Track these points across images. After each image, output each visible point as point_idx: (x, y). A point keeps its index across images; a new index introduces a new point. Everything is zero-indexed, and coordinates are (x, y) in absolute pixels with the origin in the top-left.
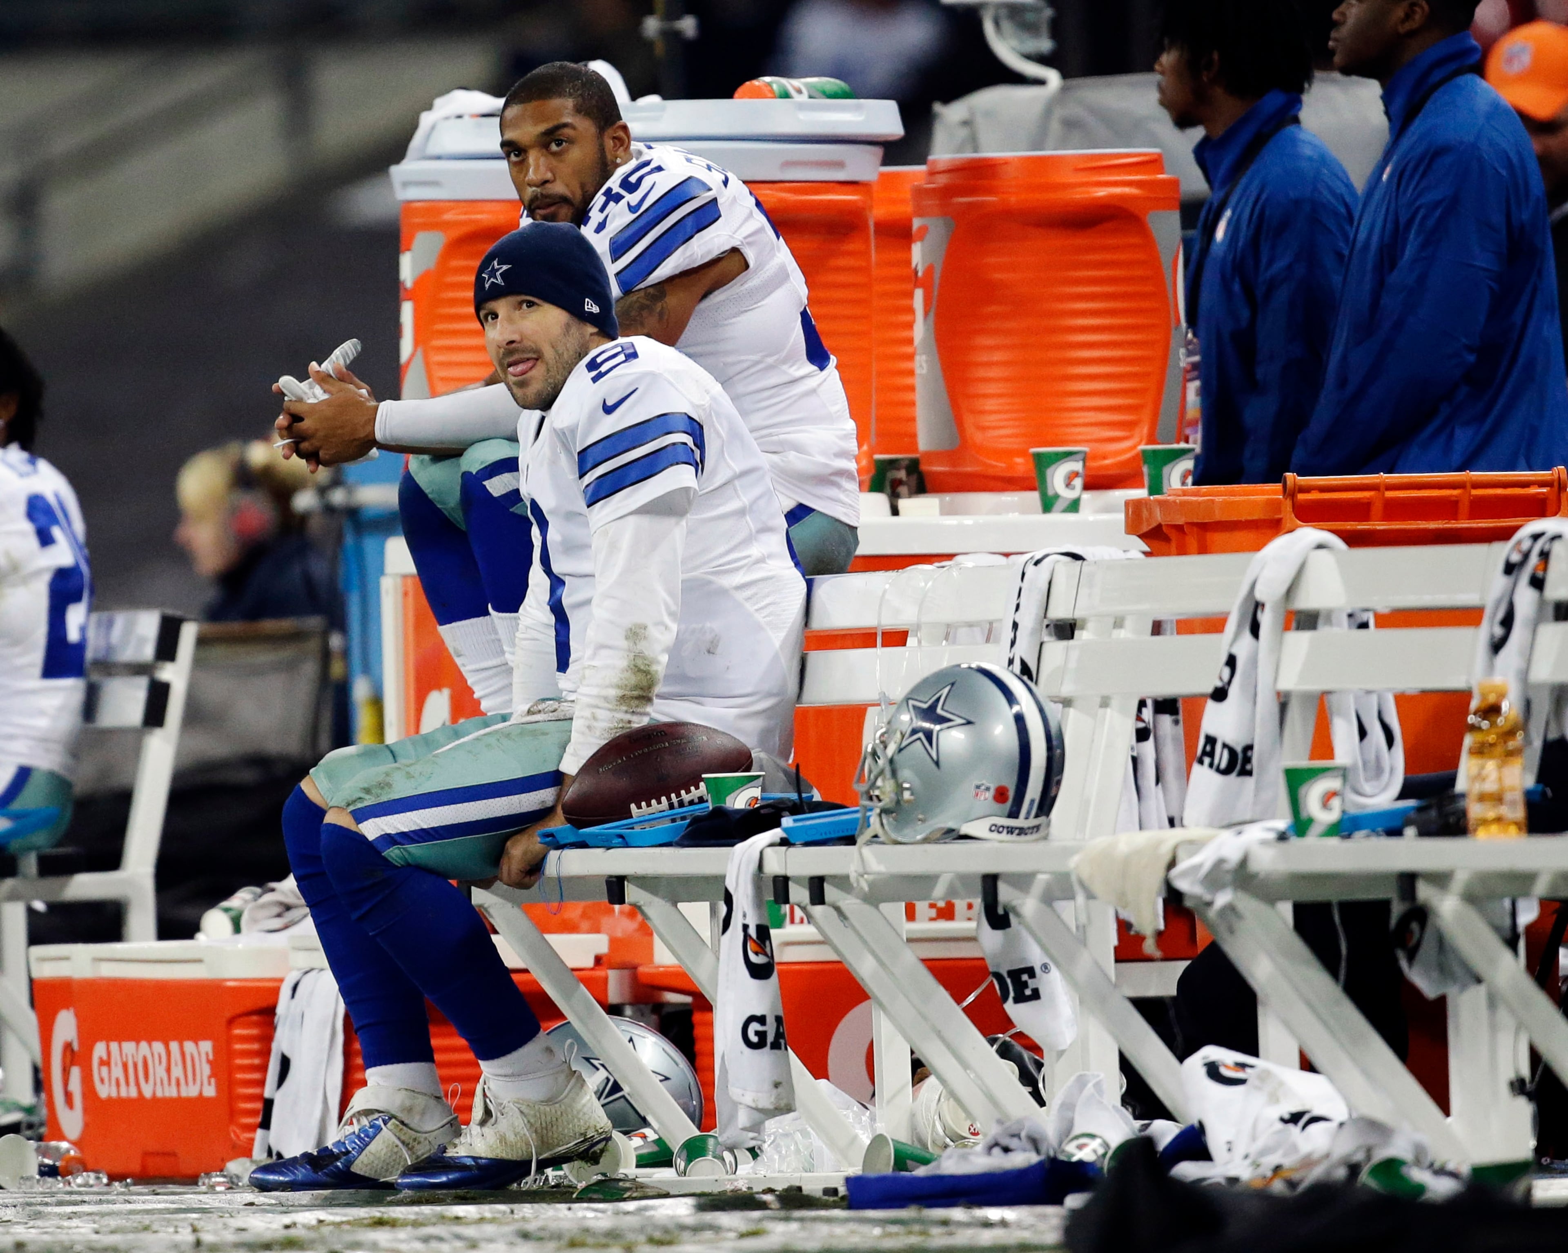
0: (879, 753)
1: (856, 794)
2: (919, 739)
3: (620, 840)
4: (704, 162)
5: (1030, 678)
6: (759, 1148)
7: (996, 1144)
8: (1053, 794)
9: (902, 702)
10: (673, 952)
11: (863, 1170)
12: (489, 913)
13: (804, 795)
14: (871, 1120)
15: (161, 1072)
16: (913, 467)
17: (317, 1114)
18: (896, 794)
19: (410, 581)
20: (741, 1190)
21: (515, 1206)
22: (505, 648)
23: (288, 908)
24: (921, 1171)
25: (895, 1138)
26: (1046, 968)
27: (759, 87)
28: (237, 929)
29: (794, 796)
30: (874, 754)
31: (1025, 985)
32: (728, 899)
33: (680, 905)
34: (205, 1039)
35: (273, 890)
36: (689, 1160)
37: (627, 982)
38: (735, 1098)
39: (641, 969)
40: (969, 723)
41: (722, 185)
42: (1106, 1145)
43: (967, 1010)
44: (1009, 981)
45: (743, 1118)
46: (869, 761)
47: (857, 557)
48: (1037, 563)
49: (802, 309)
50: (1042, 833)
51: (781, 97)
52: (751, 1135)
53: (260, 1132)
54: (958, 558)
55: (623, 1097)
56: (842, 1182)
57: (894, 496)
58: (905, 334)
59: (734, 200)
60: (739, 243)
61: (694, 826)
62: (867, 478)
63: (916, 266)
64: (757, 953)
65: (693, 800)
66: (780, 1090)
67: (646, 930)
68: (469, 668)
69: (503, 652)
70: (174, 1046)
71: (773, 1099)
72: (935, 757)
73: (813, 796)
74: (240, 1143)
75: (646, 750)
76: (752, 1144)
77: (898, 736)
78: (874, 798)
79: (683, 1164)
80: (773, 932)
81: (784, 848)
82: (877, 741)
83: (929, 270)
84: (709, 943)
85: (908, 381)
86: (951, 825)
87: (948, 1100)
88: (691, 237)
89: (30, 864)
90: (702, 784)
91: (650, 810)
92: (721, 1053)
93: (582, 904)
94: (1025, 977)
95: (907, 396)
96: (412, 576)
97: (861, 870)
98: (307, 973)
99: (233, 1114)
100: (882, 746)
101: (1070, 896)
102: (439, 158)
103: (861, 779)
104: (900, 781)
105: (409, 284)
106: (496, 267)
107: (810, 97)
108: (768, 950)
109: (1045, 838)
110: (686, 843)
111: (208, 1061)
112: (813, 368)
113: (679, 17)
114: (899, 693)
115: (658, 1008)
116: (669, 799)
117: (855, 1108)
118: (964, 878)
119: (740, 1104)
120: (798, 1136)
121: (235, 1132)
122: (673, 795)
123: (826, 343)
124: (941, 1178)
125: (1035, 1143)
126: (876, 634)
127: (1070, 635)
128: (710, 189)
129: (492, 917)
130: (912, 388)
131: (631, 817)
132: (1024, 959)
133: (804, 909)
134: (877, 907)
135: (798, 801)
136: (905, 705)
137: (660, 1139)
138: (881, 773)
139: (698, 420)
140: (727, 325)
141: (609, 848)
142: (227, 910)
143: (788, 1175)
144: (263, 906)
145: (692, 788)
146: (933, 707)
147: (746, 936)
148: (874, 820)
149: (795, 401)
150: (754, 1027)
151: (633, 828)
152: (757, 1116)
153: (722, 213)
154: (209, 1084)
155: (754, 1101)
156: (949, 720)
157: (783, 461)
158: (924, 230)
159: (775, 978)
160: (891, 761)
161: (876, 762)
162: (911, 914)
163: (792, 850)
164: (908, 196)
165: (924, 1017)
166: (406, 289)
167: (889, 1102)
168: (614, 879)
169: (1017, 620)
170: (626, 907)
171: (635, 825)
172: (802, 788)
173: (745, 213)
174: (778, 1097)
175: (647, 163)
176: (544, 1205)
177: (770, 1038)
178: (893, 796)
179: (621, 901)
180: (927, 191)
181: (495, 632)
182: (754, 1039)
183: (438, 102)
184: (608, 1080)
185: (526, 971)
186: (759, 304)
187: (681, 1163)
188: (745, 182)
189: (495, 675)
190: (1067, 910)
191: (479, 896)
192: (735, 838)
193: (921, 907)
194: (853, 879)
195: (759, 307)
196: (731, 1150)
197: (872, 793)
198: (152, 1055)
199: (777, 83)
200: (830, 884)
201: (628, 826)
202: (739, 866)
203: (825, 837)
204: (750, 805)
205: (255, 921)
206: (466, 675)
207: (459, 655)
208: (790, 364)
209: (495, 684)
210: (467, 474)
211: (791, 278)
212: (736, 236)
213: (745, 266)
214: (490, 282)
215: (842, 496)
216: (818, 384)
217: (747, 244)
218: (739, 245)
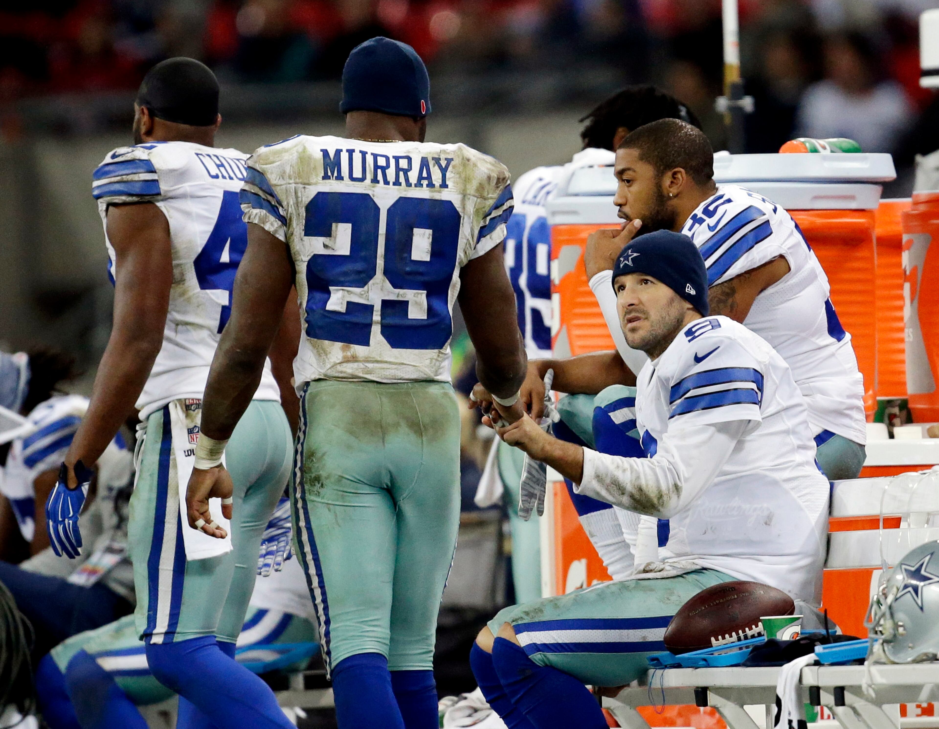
0: (882, 601)
1: (866, 629)
2: (909, 592)
3: (704, 662)
4: (760, 197)
9: (897, 566)
12: (614, 713)
13: (830, 631)
16: (904, 405)
18: (894, 629)
19: (558, 486)
22: (623, 530)
23: (476, 710)
27: (797, 145)
29: (823, 632)
30: (879, 603)
32: (779, 703)
33: (745, 707)
35: (465, 698)
41: (772, 212)
46: (875, 607)
47: (865, 467)
49: (826, 299)
51: (812, 152)
54: (934, 468)
57: (891, 425)
58: (898, 314)
59: (781, 223)
61: (755, 652)
62: (871, 413)
63: (905, 268)
65: (754, 635)
67: (722, 724)
68: (599, 544)
69: (622, 533)
72: (920, 604)
73: (836, 632)
75: (721, 601)
77: (895, 590)
78: (879, 633)
80: (809, 726)
81: (817, 667)
82: (881, 594)
83: (914, 270)
85: (900, 346)
86: (931, 650)
88: (752, 247)
89: (299, 681)
90: (760, 624)
91: (724, 642)
93: (678, 707)
95: (900, 357)
96: (560, 482)
97: (870, 682)
100: (883, 597)
102: (576, 195)
103: (869, 620)
104: (896, 621)
106: (630, 253)
107: (832, 152)
110: (748, 663)
112: (833, 340)
113: (740, 98)
114: (894, 559)
116: (738, 634)
122: (740, 632)
123: (842, 320)
126: (879, 519)
128: (764, 214)
129: (616, 716)
130: (902, 351)
131: (712, 646)
133: (830, 709)
134: (880, 707)
135: (826, 636)
136: (899, 568)
138: (883, 615)
139: (761, 372)
140: (773, 310)
141: (697, 668)
145: (754, 627)
146: (919, 570)
147: (791, 728)
148: (877, 647)
149: (821, 362)
151: (712, 654)
153: (773, 232)
156: (930, 579)
157: (812, 401)
158: (910, 242)
160: (890, 607)
161: (880, 607)
162: (904, 712)
163: (822, 669)
164: (899, 219)
166: (554, 285)
168: (700, 689)
170: (708, 708)
171: (714, 653)
172: (829, 626)
173: (789, 231)
175: (721, 197)
178: (892, 631)
179: (705, 704)
180: (913, 216)
181: (617, 519)
183: (576, 157)
186: (797, 295)
188: (787, 210)
189: (615, 550)
191: (607, 702)
192: (782, 661)
193: (911, 707)
194: (864, 687)
195: (797, 297)
197: (877, 629)
199: (809, 142)
200: (848, 691)
201: (710, 653)
202: (786, 680)
203: (845, 659)
204: (793, 638)
205: (453, 720)
206: (598, 550)
207: (592, 536)
208: (817, 337)
209: (618, 555)
210: (598, 408)
211: (819, 278)
212: (783, 246)
213: (788, 270)
214: (624, 263)
215: (853, 424)
216: (836, 351)
217: (790, 253)
218: (785, 253)
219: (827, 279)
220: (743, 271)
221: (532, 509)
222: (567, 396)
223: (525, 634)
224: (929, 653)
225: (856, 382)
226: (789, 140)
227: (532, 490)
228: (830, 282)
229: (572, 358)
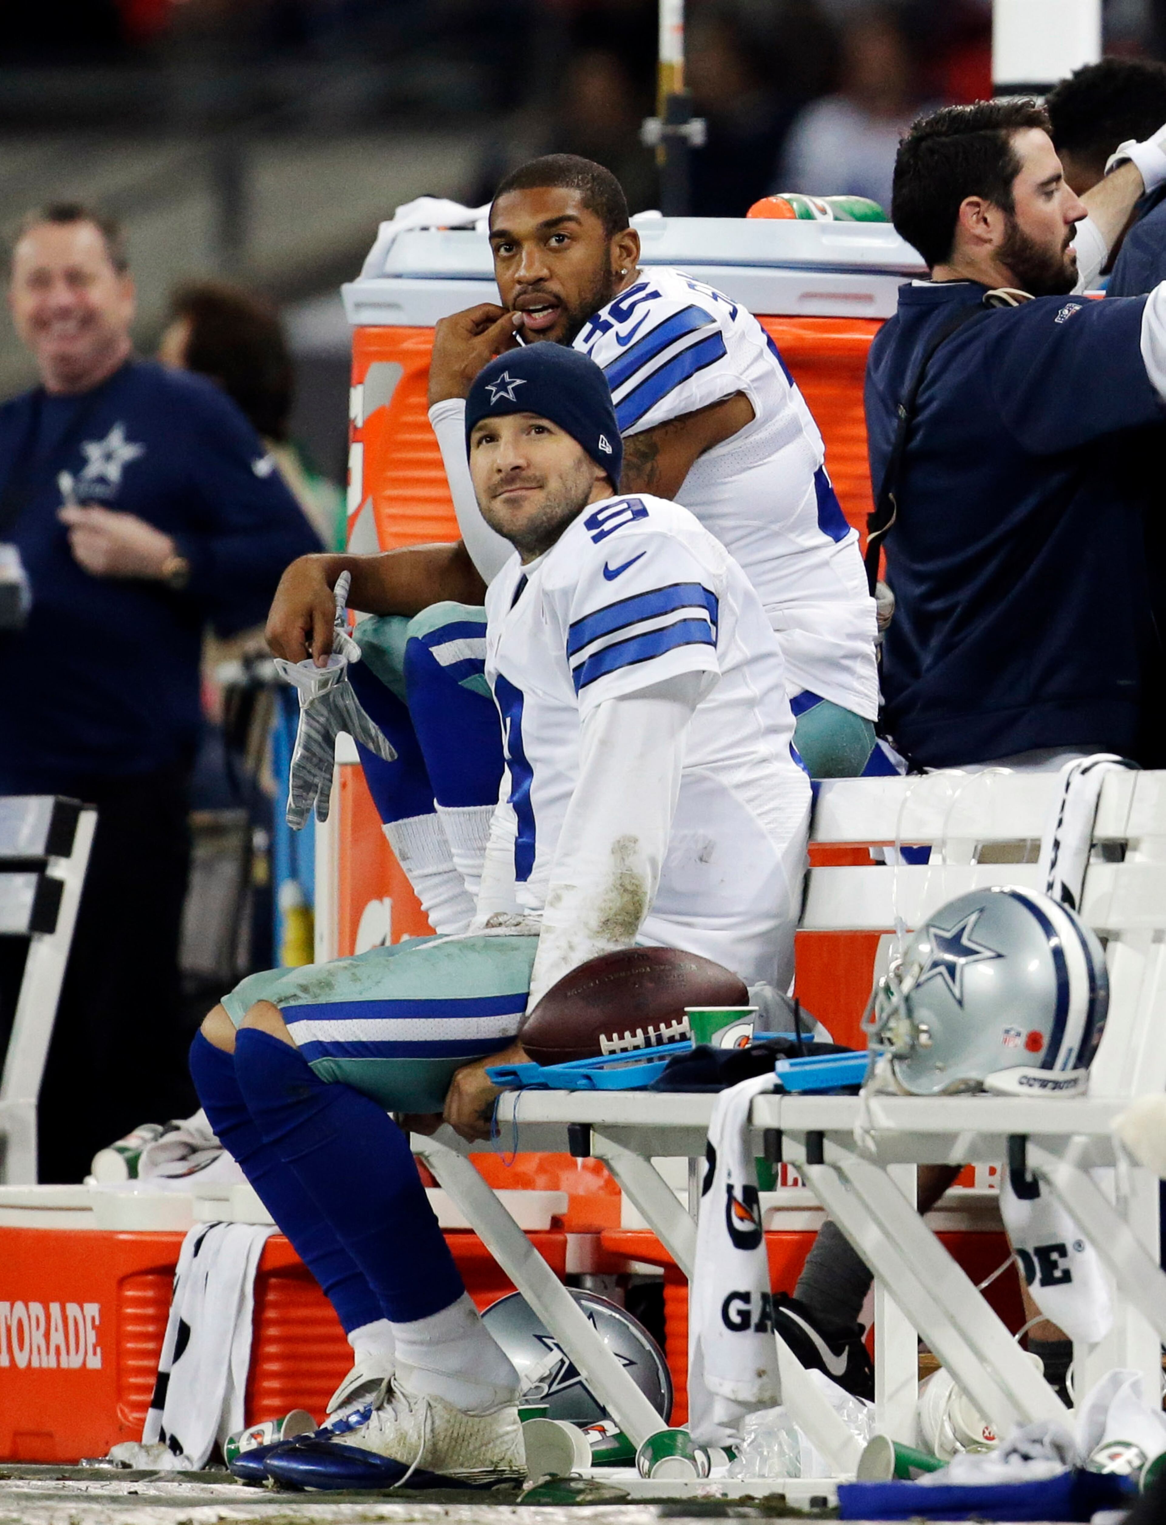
0: (894, 987)
1: (865, 1036)
2: (941, 973)
3: (584, 1082)
4: (709, 290)
5: (1073, 906)
6: (737, 1448)
7: (1015, 1451)
8: (1094, 1042)
9: (922, 929)
10: (642, 1212)
11: (858, 1476)
12: (429, 1162)
13: (804, 1035)
14: (869, 1419)
15: (38, 1337)
17: (220, 1392)
18: (912, 1037)
19: (352, 771)
20: (713, 1496)
21: (451, 1508)
22: (453, 850)
23: (194, 1150)
24: (926, 1480)
25: (898, 1440)
26: (1080, 1246)
27: (778, 206)
28: (133, 1173)
29: (792, 1036)
30: (888, 990)
31: (1054, 1265)
32: (711, 1155)
33: (654, 1160)
34: (91, 1300)
35: (177, 1128)
36: (655, 1458)
37: (588, 1248)
38: (713, 1388)
39: (605, 1234)
40: (999, 956)
41: (729, 317)
42: (1143, 1455)
43: (985, 1293)
44: (1035, 1260)
45: (720, 1412)
46: (882, 996)
48: (1084, 772)
49: (817, 468)
50: (1080, 1088)
51: (802, 217)
52: (729, 1431)
53: (151, 1411)
55: (580, 1382)
56: (833, 1489)
59: (743, 336)
60: (745, 386)
61: (674, 1068)
64: (742, 1219)
65: (673, 1037)
66: (765, 1378)
67: (613, 1189)
68: (416, 873)
69: (451, 856)
70: (55, 1308)
71: (755, 1390)
72: (958, 995)
73: (813, 1037)
74: (127, 1423)
75: (624, 975)
76: (729, 1442)
77: (916, 969)
78: (886, 1042)
79: (647, 1464)
80: (762, 1195)
81: (778, 1097)
82: (892, 975)
84: (686, 1205)
86: (974, 1075)
87: (961, 1397)
88: (689, 376)
90: (685, 1019)
91: (623, 1045)
92: (696, 1336)
93: (539, 1155)
94: (1055, 1256)
96: (352, 765)
97: (867, 1125)
98: (212, 1227)
99: (120, 1391)
100: (896, 981)
101: (1111, 1163)
102: (398, 276)
103: (872, 1020)
104: (916, 1022)
105: (359, 423)
106: (507, 379)
107: (836, 219)
108: (755, 1215)
109: (1084, 1094)
110: (662, 1086)
111: (94, 1327)
112: (826, 539)
113: (685, 121)
114: (918, 919)
115: (624, 1278)
116: (646, 1032)
117: (851, 1404)
118: (989, 1138)
119: (717, 1394)
120: (783, 1435)
121: (122, 1411)
122: (651, 1029)
124: (948, 1489)
125: (1060, 1450)
127: (1120, 856)
128: (714, 321)
129: (433, 1167)
131: (601, 1053)
132: (1054, 1235)
133: (798, 1168)
134: (884, 1169)
135: (797, 1044)
136: (925, 933)
137: (621, 1433)
138: (895, 1012)
139: (712, 592)
140: (726, 483)
141: (573, 1090)
142: (121, 1150)
143: (770, 1481)
144: (164, 1148)
145: (674, 1022)
146: (958, 936)
147: (731, 1199)
148: (882, 1066)
149: (805, 575)
150: (737, 1305)
151: (602, 1068)
152: (737, 1410)
153: (728, 351)
154: (95, 1353)
155: (733, 1391)
156: (977, 953)
157: (787, 640)
159: (762, 1247)
160: (907, 999)
161: (889, 998)
163: (787, 1099)
165: (936, 1299)
166: (355, 428)
167: (891, 1397)
168: (578, 1127)
169: (1059, 838)
170: (590, 1161)
171: (604, 1065)
172: (802, 1027)
173: (755, 352)
174: (762, 1389)
175: (643, 287)
176: (484, 1507)
177: (755, 1319)
178: (908, 1039)
179: (586, 1153)
181: (442, 831)
182: (736, 1319)
183: (401, 211)
184: (563, 1362)
185: (470, 1232)
186: (765, 461)
187: (644, 1463)
188: (756, 316)
189: (441, 884)
190: (1105, 1176)
191: (418, 1143)
192: (720, 1083)
194: (858, 1133)
195: (765, 464)
196: (704, 1449)
197: (883, 1035)
198: (29, 1317)
199: (797, 200)
200: (831, 1140)
201: (598, 1066)
202: (726, 1115)
203: (824, 1085)
204: (739, 1045)
205: (154, 1164)
206: (413, 883)
207: (405, 858)
208: (797, 533)
209: (445, 893)
210: (413, 640)
211: (804, 433)
212: (743, 377)
213: (751, 416)
214: (498, 396)
215: (856, 685)
216: (832, 557)
217: (755, 388)
218: (745, 389)
219: (820, 435)
220: (672, 416)
221: (308, 810)
222: (371, 619)
223: (303, 1023)
224: (970, 1080)
225: (864, 613)
226: (766, 196)
227: (310, 778)
228: (826, 438)
229: (382, 555)
